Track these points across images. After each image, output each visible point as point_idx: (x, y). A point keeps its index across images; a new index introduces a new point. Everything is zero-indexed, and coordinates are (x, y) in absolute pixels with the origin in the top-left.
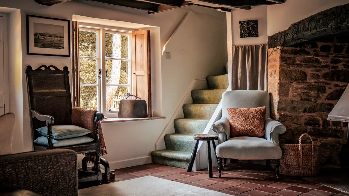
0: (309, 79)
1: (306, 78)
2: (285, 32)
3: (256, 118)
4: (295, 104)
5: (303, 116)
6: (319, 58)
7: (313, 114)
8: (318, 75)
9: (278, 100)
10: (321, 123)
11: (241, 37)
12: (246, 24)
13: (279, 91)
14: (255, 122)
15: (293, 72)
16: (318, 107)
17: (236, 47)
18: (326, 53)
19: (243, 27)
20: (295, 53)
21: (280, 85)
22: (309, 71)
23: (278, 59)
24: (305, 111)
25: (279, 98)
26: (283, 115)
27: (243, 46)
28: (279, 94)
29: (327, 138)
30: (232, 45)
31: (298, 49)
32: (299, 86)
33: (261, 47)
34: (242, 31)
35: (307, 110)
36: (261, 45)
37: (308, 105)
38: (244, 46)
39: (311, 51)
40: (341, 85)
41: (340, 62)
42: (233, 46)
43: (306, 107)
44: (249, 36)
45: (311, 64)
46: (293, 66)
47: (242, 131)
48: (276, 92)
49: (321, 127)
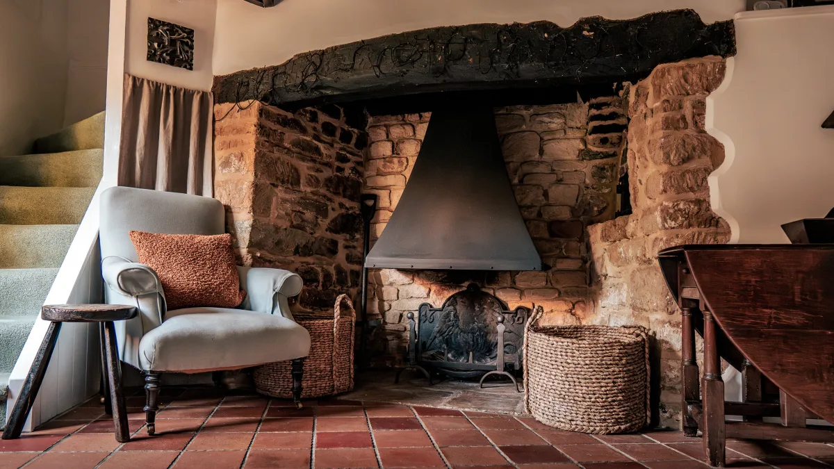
0: (304, 186)
1: (298, 182)
2: (275, 68)
3: (221, 260)
4: (282, 235)
5: (293, 262)
6: (321, 146)
7: (309, 259)
8: (317, 180)
9: (251, 222)
10: (321, 278)
11: (149, 59)
12: (167, 30)
13: (254, 201)
14: (220, 269)
15: (279, 165)
16: (316, 246)
17: (134, 79)
18: (329, 137)
19: (158, 33)
20: (285, 122)
21: (257, 188)
22: (304, 168)
23: (253, 128)
24: (296, 252)
25: (253, 217)
26: (259, 258)
27: (153, 82)
28: (253, 209)
29: (327, 310)
30: (125, 73)
31: (290, 115)
32: (287, 196)
33: (198, 97)
34: (156, 45)
35: (300, 250)
36: (199, 92)
37: (301, 238)
38: (157, 83)
39: (309, 126)
40: (347, 205)
41: (348, 160)
42: (127, 76)
43: (299, 244)
44: (172, 63)
45: (307, 154)
46: (278, 151)
47: (191, 292)
48: (244, 204)
49: (320, 288)
